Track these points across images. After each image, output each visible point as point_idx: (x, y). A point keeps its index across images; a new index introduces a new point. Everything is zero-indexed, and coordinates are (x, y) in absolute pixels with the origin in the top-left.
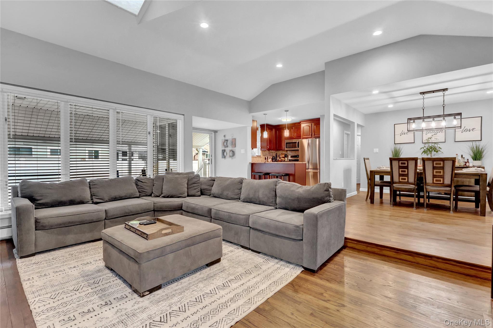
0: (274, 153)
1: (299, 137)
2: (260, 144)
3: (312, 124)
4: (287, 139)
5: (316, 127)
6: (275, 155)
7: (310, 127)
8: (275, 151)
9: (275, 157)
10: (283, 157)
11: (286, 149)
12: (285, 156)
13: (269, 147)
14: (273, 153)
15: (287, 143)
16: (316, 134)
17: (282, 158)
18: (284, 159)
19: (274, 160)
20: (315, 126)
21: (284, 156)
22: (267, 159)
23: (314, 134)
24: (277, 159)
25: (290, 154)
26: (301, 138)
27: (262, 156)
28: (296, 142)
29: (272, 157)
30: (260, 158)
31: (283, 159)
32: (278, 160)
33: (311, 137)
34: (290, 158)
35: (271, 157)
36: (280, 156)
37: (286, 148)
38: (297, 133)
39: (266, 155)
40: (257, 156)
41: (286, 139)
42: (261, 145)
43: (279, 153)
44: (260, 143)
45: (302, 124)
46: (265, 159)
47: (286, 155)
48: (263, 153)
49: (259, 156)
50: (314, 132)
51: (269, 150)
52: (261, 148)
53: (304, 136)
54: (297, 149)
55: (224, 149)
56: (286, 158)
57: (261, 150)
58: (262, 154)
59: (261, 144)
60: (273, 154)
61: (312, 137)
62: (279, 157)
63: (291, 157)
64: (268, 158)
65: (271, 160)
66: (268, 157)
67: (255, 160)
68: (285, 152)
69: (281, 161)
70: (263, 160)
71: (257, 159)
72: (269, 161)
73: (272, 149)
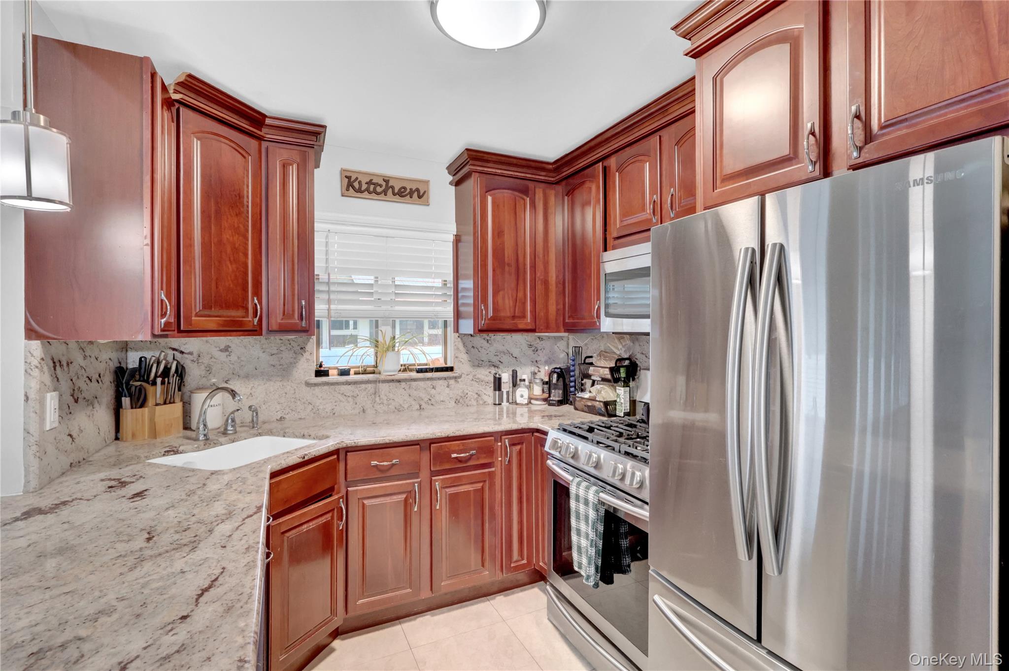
2: (452, 293)
4: (613, 249)
11: (606, 325)
12: (616, 371)
17: (598, 389)
22: (505, 387)
27: (463, 367)
29: (548, 373)
30: (443, 383)
35: (541, 374)
36: (589, 371)
37: (607, 314)
39: (504, 359)
40: (419, 371)
42: (456, 298)
43: (596, 344)
46: (498, 384)
48: (471, 349)
49: (437, 370)
52: (459, 316)
56: (621, 391)
57: (457, 330)
58: (464, 356)
59: (456, 290)
65: (537, 390)
66: (514, 374)
67: (391, 396)
68: (620, 347)
69: (588, 406)
70: (479, 395)
71: (415, 393)
72: (522, 396)
73: (526, 324)
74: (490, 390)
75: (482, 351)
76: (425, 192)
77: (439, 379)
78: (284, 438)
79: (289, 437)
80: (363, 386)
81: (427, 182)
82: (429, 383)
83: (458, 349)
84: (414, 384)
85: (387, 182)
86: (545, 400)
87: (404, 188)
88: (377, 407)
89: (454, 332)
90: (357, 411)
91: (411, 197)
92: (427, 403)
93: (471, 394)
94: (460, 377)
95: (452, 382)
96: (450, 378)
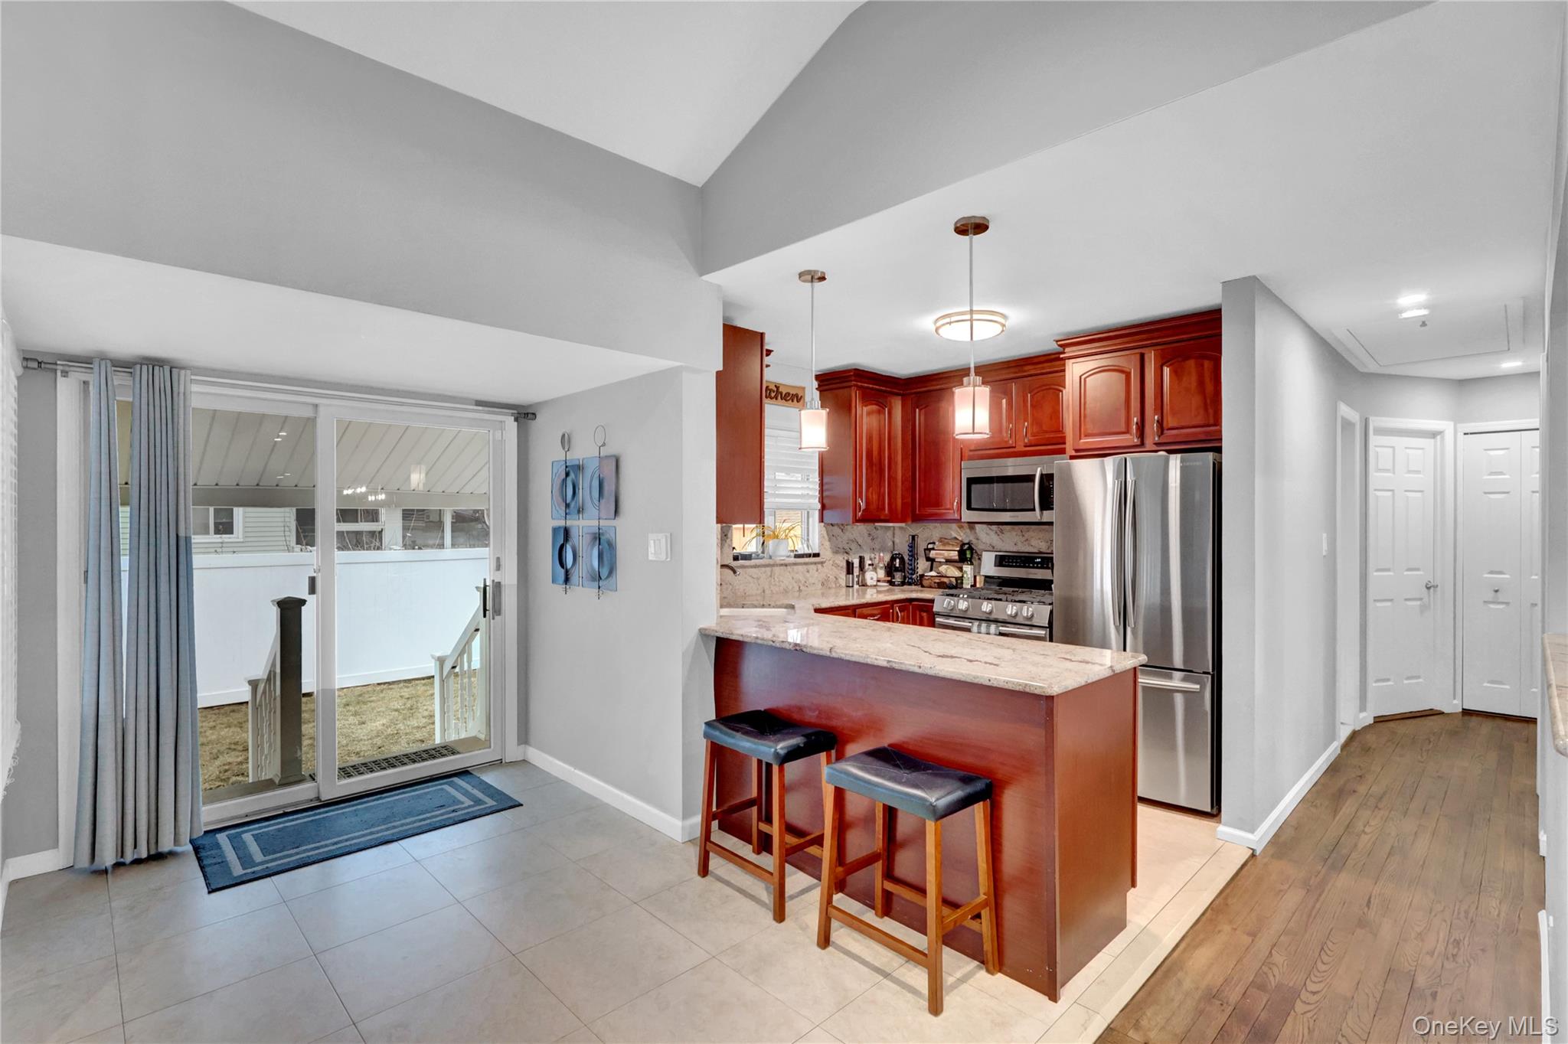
0: (897, 536)
1: (1052, 443)
2: (817, 487)
3: (1142, 357)
4: (971, 458)
5: (1176, 374)
6: (903, 548)
7: (1128, 375)
8: (903, 525)
9: (906, 558)
10: (948, 561)
11: (967, 516)
12: (962, 553)
13: (868, 503)
14: (897, 532)
15: (971, 481)
16: (1170, 421)
17: (943, 569)
18: (958, 574)
19: (898, 578)
20: (1166, 370)
21: (954, 555)
22: (856, 571)
23: (1160, 423)
24: (914, 570)
25: (991, 544)
26: (1062, 451)
27: (827, 554)
28: (1034, 476)
29: (887, 558)
30: (813, 567)
31: (952, 572)
32: (922, 576)
33: (1136, 441)
34: (988, 566)
35: (881, 559)
36: (932, 554)
37: (969, 508)
38: (1036, 422)
39: (854, 546)
40: (797, 556)
41: (967, 453)
42: (822, 491)
43: (928, 532)
44: (817, 480)
45: (1069, 363)
46: (849, 568)
47: (971, 548)
48: (831, 537)
49: (809, 555)
50: (1160, 407)
51: (869, 517)
52: (823, 507)
53: (1087, 435)
54: (1036, 515)
55: (562, 523)
56: (968, 569)
57: (822, 520)
58: (827, 544)
59: (822, 485)
60: (897, 541)
61: (1142, 444)
62: (928, 559)
63: (1002, 561)
64: (868, 562)
65: (881, 573)
66: (862, 560)
67: (781, 579)
68: (962, 534)
69: (938, 583)
70: (837, 579)
71: (797, 576)
72: (872, 579)
73: (886, 515)
74: (843, 575)
75: (840, 539)
76: (801, 397)
77: (812, 563)
78: (743, 610)
79: (748, 608)
80: (763, 569)
81: (803, 389)
82: (805, 567)
83: (824, 537)
84: (795, 567)
85: (777, 388)
86: (889, 582)
87: (789, 394)
88: (772, 588)
89: (820, 522)
90: (759, 592)
91: (793, 401)
92: (804, 585)
93: (832, 577)
94: (825, 562)
95: (820, 566)
96: (819, 563)
